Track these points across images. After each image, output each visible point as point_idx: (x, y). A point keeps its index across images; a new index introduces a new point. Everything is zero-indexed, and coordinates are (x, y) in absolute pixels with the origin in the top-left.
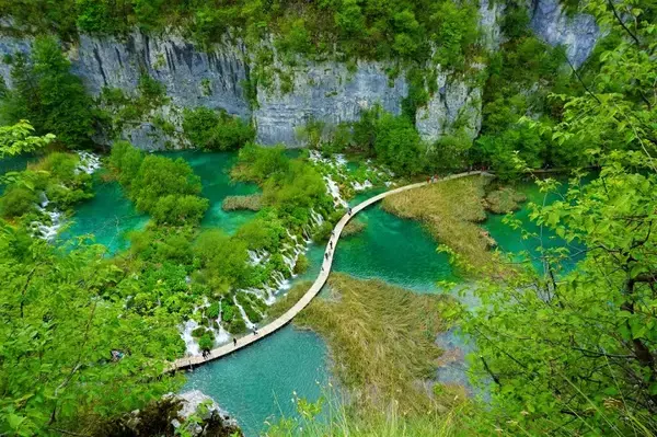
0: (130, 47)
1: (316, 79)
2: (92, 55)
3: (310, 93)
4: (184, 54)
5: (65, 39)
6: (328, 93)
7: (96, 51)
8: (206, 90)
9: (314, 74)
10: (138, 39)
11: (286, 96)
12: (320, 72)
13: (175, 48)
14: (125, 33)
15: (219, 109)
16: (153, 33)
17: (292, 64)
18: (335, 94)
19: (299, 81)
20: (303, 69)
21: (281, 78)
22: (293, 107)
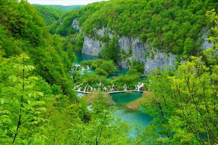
0: (130, 41)
1: (160, 57)
2: (123, 41)
3: (158, 61)
4: (139, 44)
5: (120, 36)
6: (163, 62)
7: (124, 40)
8: (141, 55)
9: (160, 56)
10: (132, 39)
11: (152, 60)
12: (162, 55)
13: (137, 42)
14: (130, 37)
15: (142, 61)
16: (135, 38)
17: (156, 51)
18: (164, 63)
19: (156, 57)
20: (158, 53)
21: (152, 54)
22: (153, 64)
